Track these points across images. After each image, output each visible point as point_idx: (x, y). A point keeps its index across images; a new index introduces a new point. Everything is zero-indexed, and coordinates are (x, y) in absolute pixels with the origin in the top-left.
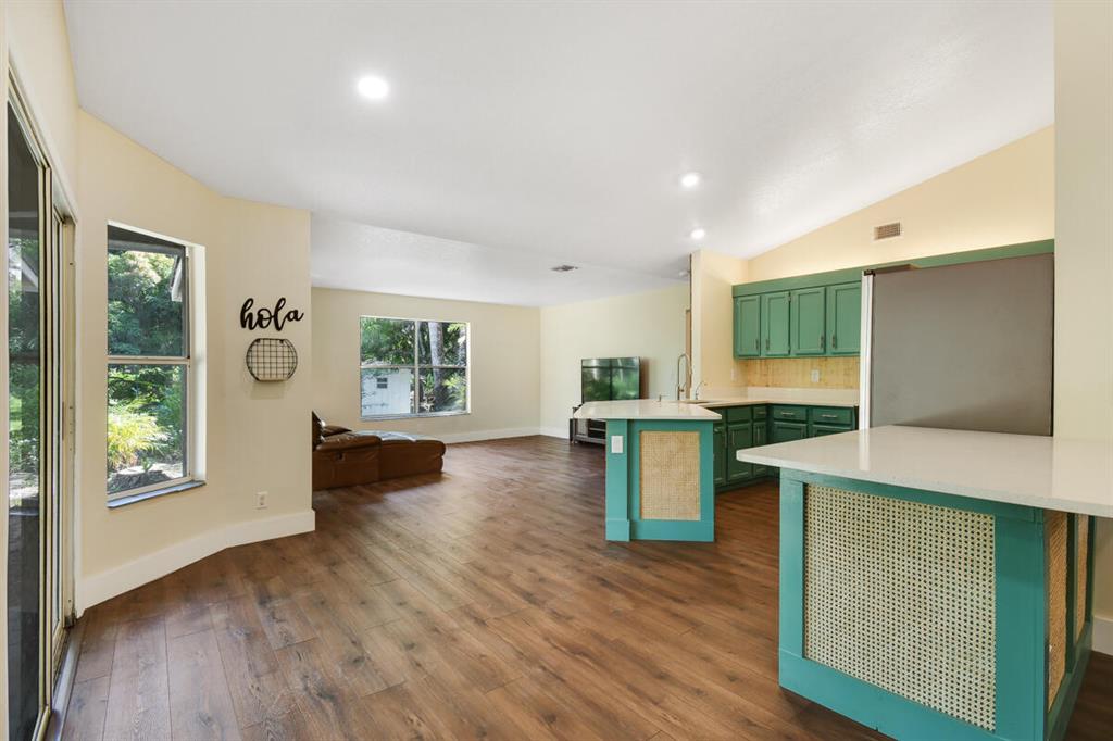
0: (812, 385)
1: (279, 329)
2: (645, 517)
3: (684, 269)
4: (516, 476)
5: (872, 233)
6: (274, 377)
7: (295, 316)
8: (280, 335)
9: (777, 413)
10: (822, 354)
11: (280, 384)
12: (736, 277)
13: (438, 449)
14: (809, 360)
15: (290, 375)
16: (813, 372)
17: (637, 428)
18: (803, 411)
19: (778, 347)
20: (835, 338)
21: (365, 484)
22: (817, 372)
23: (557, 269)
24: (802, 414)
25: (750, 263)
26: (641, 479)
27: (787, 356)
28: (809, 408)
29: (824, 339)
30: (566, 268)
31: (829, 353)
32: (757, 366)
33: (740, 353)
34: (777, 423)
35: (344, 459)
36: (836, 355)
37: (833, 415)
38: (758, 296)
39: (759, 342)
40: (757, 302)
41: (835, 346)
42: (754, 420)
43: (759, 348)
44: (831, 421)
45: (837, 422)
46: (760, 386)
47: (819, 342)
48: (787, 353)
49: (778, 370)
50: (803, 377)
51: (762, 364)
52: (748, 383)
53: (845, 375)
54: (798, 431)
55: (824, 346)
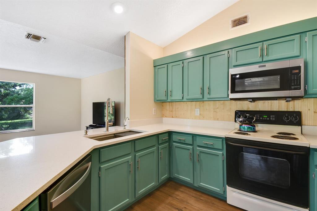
0: (196, 118)
5: (230, 24)
9: (175, 137)
10: (201, 100)
12: (156, 55)
14: (194, 103)
16: (196, 110)
18: (190, 138)
19: (177, 95)
20: (209, 88)
22: (198, 110)
24: (189, 140)
25: (164, 49)
27: (182, 101)
28: (194, 136)
29: (203, 89)
31: (205, 99)
32: (167, 106)
33: (158, 99)
34: (174, 144)
36: (211, 100)
37: (210, 142)
38: (167, 65)
39: (167, 92)
40: (166, 68)
41: (209, 93)
42: (159, 144)
43: (167, 95)
44: (209, 146)
45: (213, 147)
46: (169, 117)
47: (199, 91)
48: (181, 98)
49: (178, 108)
50: (191, 113)
51: (169, 105)
52: (163, 116)
53: (214, 112)
54: (187, 151)
55: (203, 93)
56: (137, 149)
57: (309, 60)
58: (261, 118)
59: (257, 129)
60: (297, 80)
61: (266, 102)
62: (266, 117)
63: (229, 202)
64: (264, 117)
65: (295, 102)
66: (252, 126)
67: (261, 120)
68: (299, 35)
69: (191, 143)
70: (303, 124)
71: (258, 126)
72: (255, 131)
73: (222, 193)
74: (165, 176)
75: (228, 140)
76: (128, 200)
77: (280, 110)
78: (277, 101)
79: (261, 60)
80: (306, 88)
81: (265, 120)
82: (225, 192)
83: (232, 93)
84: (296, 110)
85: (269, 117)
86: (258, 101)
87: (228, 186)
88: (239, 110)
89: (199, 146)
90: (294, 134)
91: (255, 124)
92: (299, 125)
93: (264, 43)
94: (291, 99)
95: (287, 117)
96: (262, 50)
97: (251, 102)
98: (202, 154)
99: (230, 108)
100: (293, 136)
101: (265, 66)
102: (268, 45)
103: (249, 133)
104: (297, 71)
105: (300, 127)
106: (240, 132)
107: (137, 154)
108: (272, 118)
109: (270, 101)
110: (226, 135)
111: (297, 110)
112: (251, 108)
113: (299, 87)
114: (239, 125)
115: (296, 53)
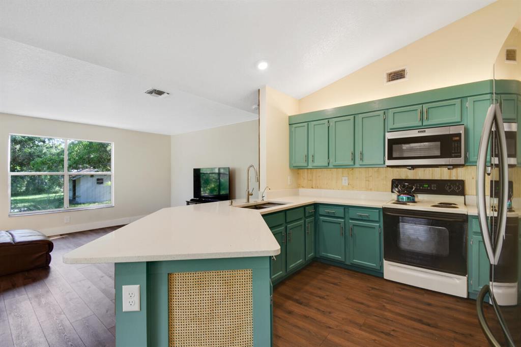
0: (343, 188)
3: (255, 99)
5: (385, 77)
9: (322, 211)
10: (352, 166)
12: (291, 110)
14: (340, 170)
16: (344, 178)
18: (342, 210)
19: (321, 160)
20: (362, 154)
22: (347, 178)
23: (151, 93)
24: (340, 212)
25: (300, 101)
27: (327, 167)
28: (346, 208)
29: (354, 154)
30: (160, 93)
31: (357, 165)
32: (305, 174)
33: (295, 165)
34: (321, 218)
36: (362, 166)
37: (365, 214)
38: (307, 123)
39: (307, 156)
40: (306, 127)
41: (362, 159)
42: (306, 217)
43: (307, 161)
44: (364, 218)
45: (368, 219)
46: (308, 188)
47: (350, 157)
48: (327, 165)
49: (319, 176)
50: (337, 182)
51: (308, 173)
52: (299, 186)
53: (366, 180)
54: (338, 225)
55: (354, 159)
56: (288, 221)
57: (470, 127)
58: (421, 188)
59: (416, 200)
60: (458, 147)
61: (427, 169)
62: (427, 186)
63: (386, 277)
64: (425, 186)
65: (459, 170)
66: (411, 195)
67: (421, 189)
68: (460, 100)
69: (343, 216)
70: (467, 193)
71: (417, 197)
72: (414, 202)
73: (379, 268)
74: (311, 255)
75: (385, 210)
76: (281, 272)
77: (442, 179)
78: (439, 168)
79: (420, 124)
80: (468, 155)
81: (425, 189)
82: (382, 266)
83: (388, 159)
84: (459, 179)
85: (430, 186)
86: (418, 169)
87: (386, 260)
88: (396, 178)
89: (352, 219)
90: (455, 204)
91: (414, 195)
92: (462, 195)
93: (424, 105)
94: (452, 167)
95: (450, 186)
96: (422, 113)
97: (410, 169)
98: (355, 227)
99: (386, 177)
100: (454, 205)
101: (425, 131)
102: (429, 108)
103: (408, 203)
104: (458, 138)
105: (463, 197)
106: (398, 202)
107: (288, 226)
108: (434, 187)
109: (431, 169)
110: (384, 205)
111: (461, 179)
112: (410, 176)
113: (459, 154)
114: (397, 195)
115: (457, 118)
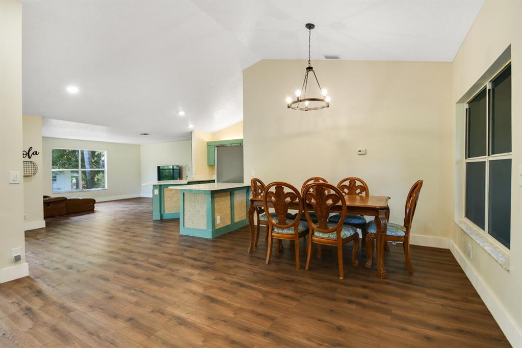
1: (30, 158)
2: (166, 212)
3: (189, 136)
4: (126, 209)
6: (28, 175)
7: (36, 153)
8: (30, 160)
11: (30, 177)
12: (208, 139)
13: (93, 202)
15: (35, 174)
17: (162, 187)
21: (60, 216)
23: (142, 134)
25: (214, 134)
26: (164, 202)
30: (146, 134)
33: (209, 164)
35: (50, 207)
